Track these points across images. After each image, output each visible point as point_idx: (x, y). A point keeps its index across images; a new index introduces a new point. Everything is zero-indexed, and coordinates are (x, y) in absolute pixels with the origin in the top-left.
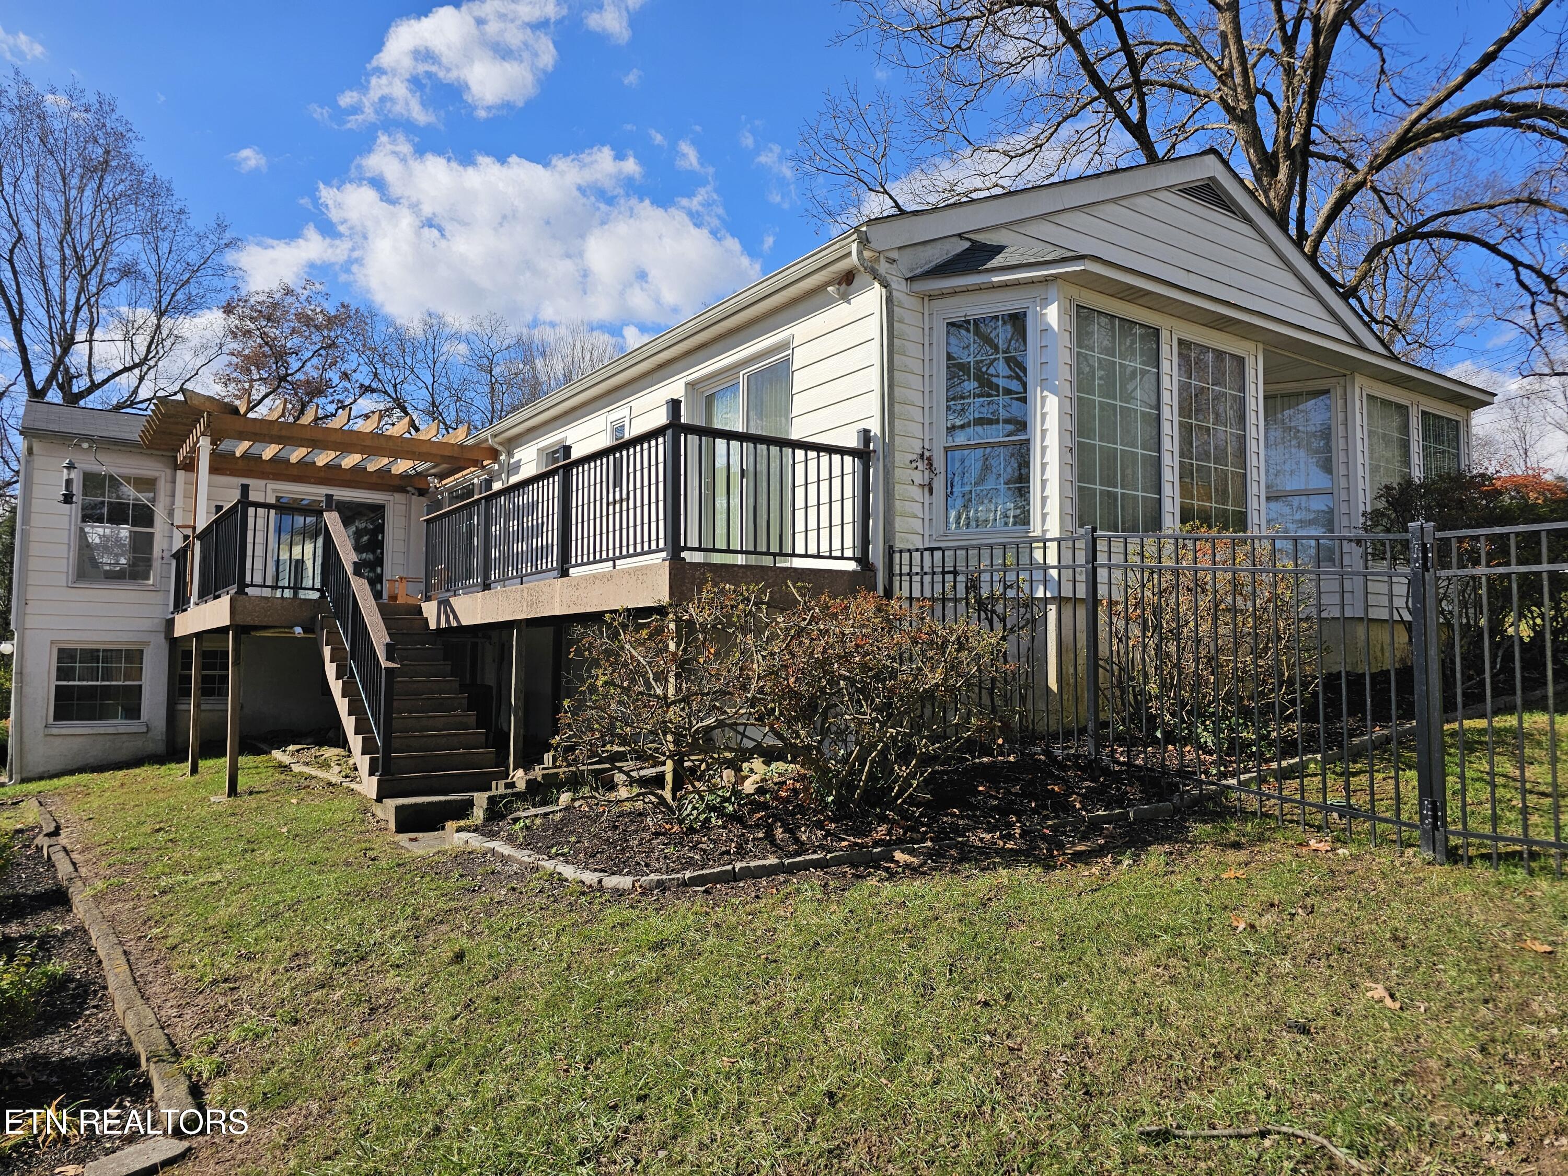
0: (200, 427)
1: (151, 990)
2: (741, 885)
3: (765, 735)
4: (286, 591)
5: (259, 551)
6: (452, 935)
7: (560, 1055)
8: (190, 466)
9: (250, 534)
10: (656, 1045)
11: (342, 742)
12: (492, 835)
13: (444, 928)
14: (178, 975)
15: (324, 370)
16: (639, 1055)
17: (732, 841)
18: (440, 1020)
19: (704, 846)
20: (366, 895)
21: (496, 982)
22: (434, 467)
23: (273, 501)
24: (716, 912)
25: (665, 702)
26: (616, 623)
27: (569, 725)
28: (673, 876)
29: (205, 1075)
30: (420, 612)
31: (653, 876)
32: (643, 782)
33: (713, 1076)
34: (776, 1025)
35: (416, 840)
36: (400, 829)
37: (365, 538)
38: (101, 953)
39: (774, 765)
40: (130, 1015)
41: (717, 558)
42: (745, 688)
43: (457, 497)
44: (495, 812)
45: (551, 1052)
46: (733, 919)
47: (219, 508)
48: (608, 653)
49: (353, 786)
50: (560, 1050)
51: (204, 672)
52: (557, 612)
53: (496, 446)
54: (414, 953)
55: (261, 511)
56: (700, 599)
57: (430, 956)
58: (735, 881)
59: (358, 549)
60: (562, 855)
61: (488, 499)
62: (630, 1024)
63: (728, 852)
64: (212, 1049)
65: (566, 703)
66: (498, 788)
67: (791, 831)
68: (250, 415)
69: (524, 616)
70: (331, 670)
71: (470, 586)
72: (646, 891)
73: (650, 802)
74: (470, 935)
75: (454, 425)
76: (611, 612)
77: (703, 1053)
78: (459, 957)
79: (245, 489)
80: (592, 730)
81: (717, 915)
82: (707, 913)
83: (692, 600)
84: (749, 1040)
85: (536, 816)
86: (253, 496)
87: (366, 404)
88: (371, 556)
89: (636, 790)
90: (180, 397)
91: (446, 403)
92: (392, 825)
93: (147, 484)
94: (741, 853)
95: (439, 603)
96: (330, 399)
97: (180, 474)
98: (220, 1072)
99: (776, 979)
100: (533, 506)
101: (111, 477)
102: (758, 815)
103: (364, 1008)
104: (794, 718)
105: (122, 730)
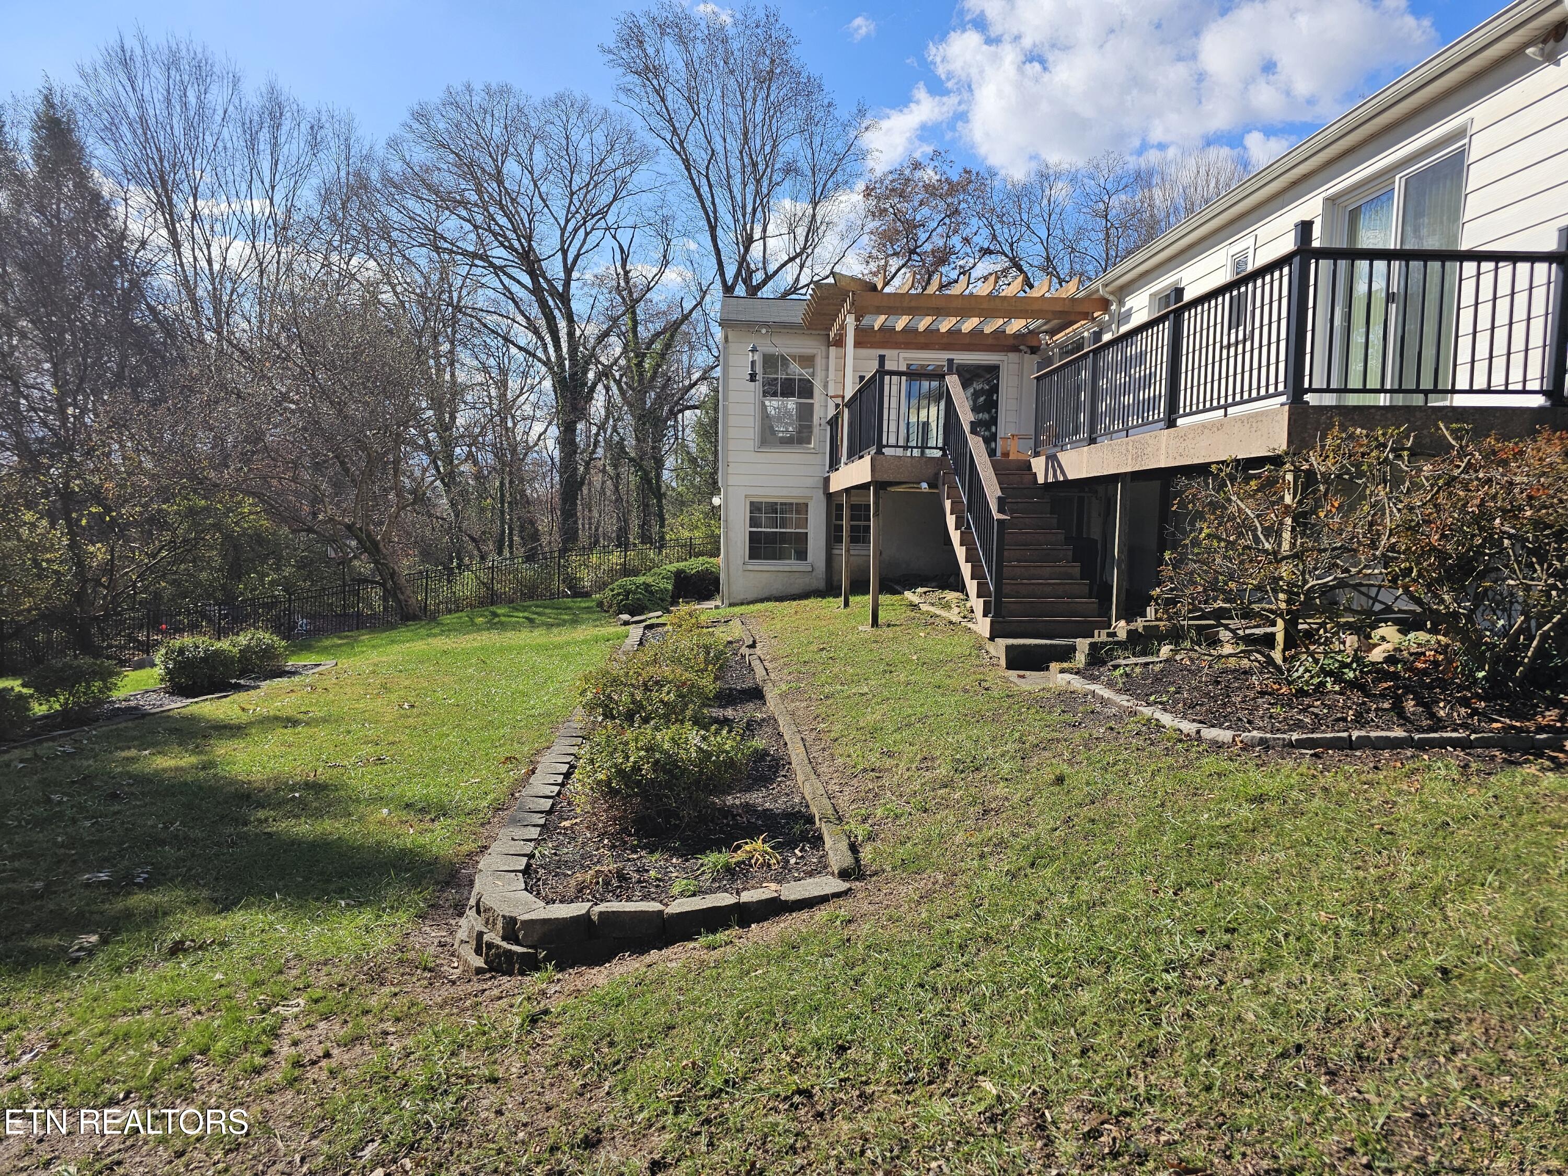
0: (847, 306)
1: (823, 769)
2: (1358, 753)
3: (1397, 598)
4: (915, 450)
5: (893, 416)
6: (1054, 761)
7: (1150, 878)
8: (839, 342)
9: (886, 399)
10: (1248, 888)
11: (960, 587)
12: (1094, 679)
13: (1046, 754)
14: (839, 761)
15: (948, 236)
16: (1229, 893)
17: (1350, 708)
18: (1042, 828)
19: (1316, 710)
20: (979, 717)
21: (1092, 807)
22: (1045, 324)
23: (903, 368)
24: (1325, 777)
25: (1276, 558)
26: (1223, 474)
27: (1171, 578)
28: (1278, 736)
29: (860, 838)
30: (1029, 467)
31: (1255, 733)
32: (1249, 640)
33: (1308, 927)
34: (1385, 894)
35: (1023, 677)
36: (1009, 667)
37: (982, 399)
38: (787, 738)
39: (1412, 635)
40: (807, 784)
41: (1353, 400)
42: (1373, 545)
43: (1067, 352)
44: (1097, 658)
45: (1142, 874)
46: (1344, 786)
47: (862, 378)
48: (1213, 506)
49: (970, 625)
50: (1151, 874)
51: (853, 523)
52: (1163, 465)
53: (1107, 296)
54: (1020, 771)
55: (895, 379)
56: (1323, 447)
57: (1034, 775)
58: (1351, 748)
59: (975, 409)
60: (1161, 703)
61: (1095, 352)
62: (1222, 864)
63: (1344, 720)
64: (864, 821)
65: (1167, 555)
66: (1101, 636)
67: (1428, 706)
68: (887, 290)
69: (1129, 469)
70: (951, 520)
71: (1077, 441)
72: (1246, 747)
73: (1256, 660)
74: (1070, 762)
75: (1067, 279)
76: (1217, 463)
77: (1299, 904)
78: (1060, 780)
79: (882, 359)
80: (1195, 583)
81: (1327, 779)
82: (1314, 776)
83: (1313, 448)
84: (1351, 902)
85: (1136, 665)
86: (889, 366)
87: (984, 267)
88: (986, 416)
89: (1242, 647)
90: (831, 280)
91: (1061, 255)
92: (1003, 662)
93: (807, 361)
94: (1360, 720)
95: (1047, 458)
96: (953, 266)
97: (833, 350)
98: (870, 838)
99: (1390, 851)
100: (1142, 356)
101: (782, 356)
102: (1385, 685)
103: (979, 808)
104: (1436, 580)
105: (795, 568)
